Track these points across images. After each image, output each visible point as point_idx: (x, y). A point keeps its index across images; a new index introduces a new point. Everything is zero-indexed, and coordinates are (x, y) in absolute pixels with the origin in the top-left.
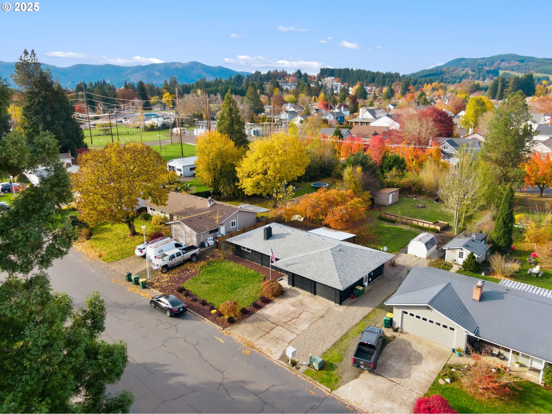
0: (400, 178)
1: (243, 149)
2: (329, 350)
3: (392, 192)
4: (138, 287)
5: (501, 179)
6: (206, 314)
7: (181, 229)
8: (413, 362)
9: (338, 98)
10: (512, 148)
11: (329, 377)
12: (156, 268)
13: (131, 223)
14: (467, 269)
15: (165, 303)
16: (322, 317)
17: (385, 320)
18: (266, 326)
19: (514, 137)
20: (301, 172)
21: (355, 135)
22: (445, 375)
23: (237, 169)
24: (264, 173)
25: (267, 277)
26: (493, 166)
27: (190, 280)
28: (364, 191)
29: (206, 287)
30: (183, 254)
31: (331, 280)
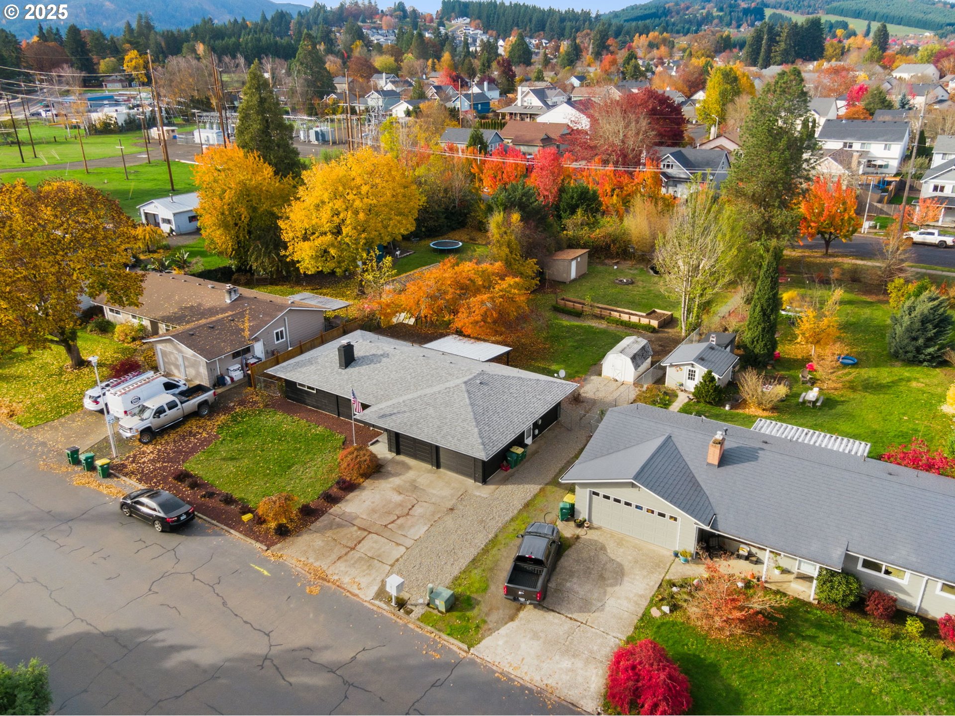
0: (590, 228)
1: (292, 182)
2: (464, 572)
3: (576, 258)
4: (94, 475)
5: (760, 230)
6: (233, 523)
7: (175, 352)
8: (609, 582)
9: (477, 63)
10: (780, 174)
11: (464, 623)
12: (129, 435)
13: (71, 343)
14: (702, 400)
15: (149, 506)
16: (452, 509)
17: (562, 509)
18: (349, 536)
19: (783, 153)
20: (408, 226)
21: (510, 141)
22: (661, 600)
23: (281, 224)
24: (335, 231)
25: (348, 439)
26: (747, 207)
27: (200, 456)
28: (526, 259)
29: (231, 467)
30: (182, 403)
31: (466, 441)
